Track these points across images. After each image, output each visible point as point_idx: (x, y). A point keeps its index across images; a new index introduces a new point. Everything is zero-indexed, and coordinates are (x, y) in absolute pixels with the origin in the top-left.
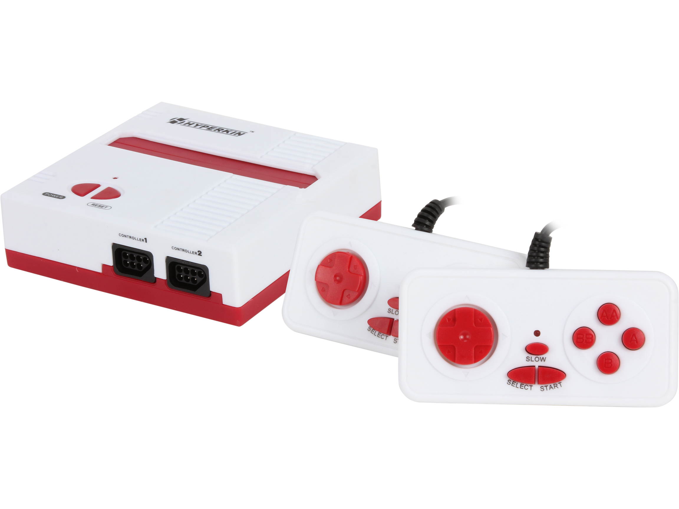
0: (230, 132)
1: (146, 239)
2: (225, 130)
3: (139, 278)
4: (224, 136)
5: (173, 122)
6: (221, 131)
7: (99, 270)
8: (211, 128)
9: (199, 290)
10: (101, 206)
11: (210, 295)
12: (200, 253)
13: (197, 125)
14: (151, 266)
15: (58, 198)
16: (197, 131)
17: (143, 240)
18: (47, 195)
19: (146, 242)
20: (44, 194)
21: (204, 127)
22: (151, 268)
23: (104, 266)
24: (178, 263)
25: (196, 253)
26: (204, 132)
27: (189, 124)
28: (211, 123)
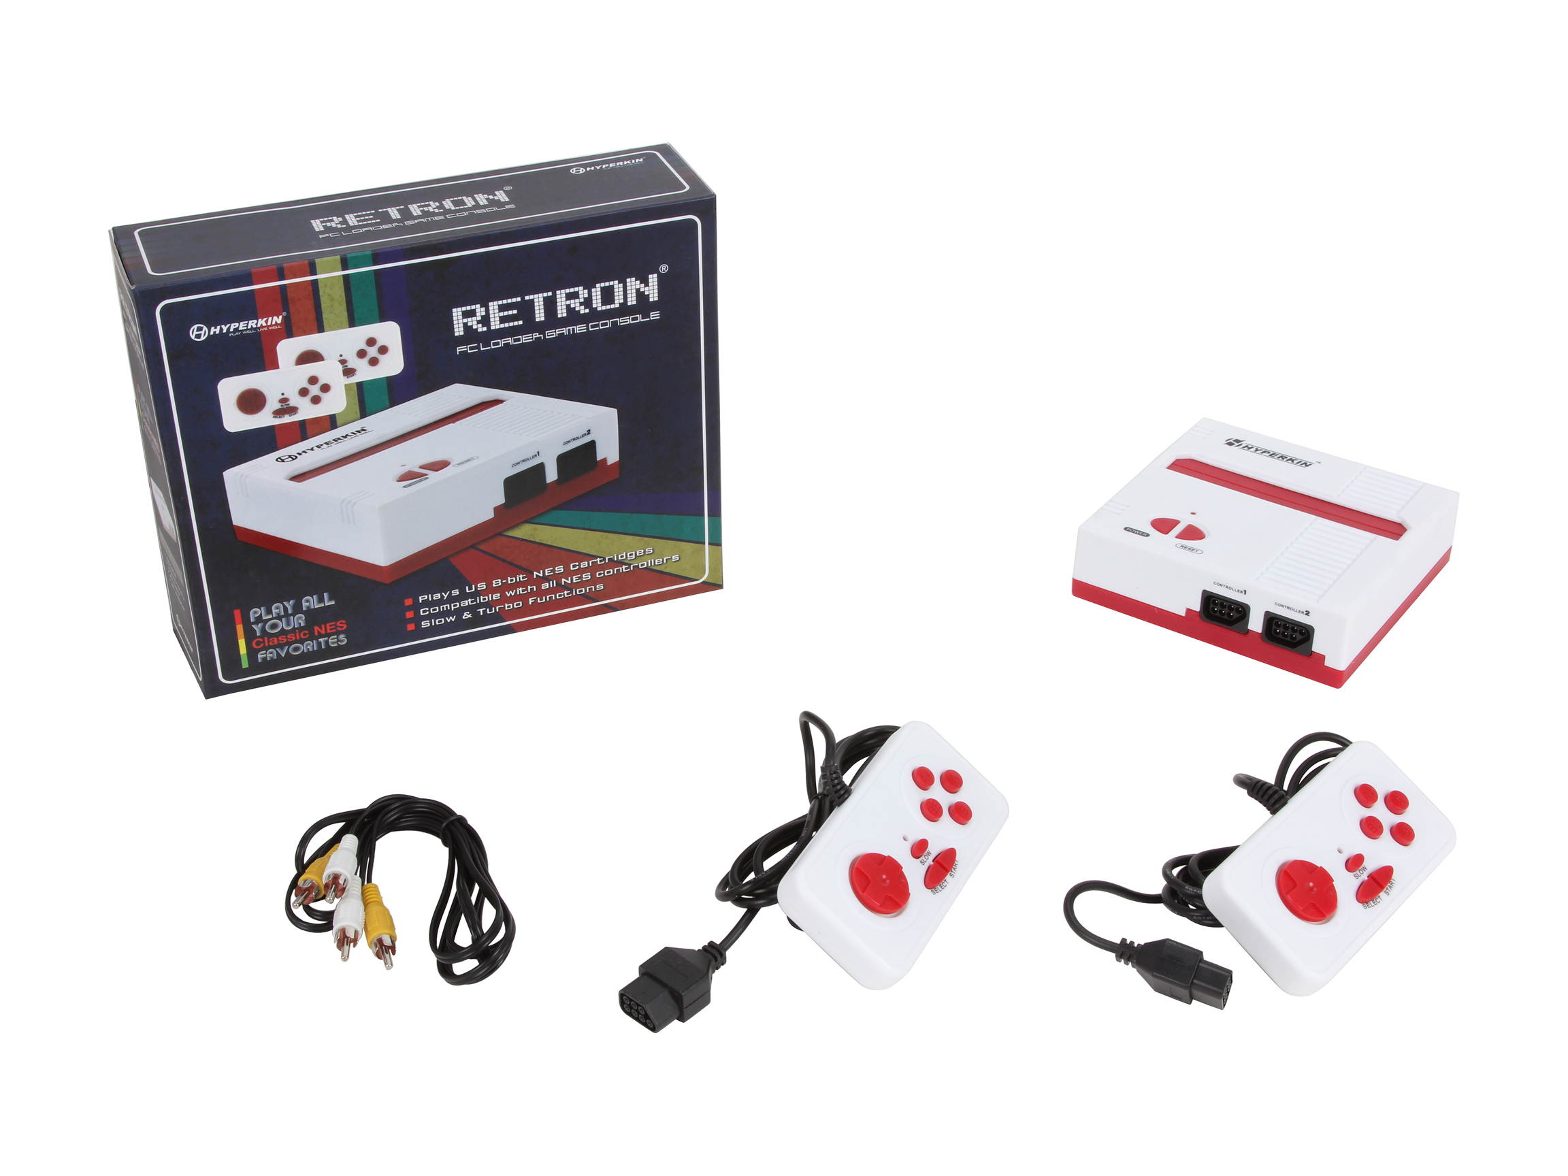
0: (1295, 462)
1: (1245, 591)
2: (1289, 458)
3: (1228, 627)
4: (1289, 465)
5: (1230, 444)
6: (1285, 459)
7: (1183, 614)
8: (1273, 454)
9: (1298, 648)
10: (1191, 549)
11: (1311, 655)
12: (1308, 613)
13: (1257, 450)
14: (1245, 617)
15: (1142, 535)
16: (1257, 456)
17: (1241, 592)
18: (1129, 531)
19: (1245, 593)
20: (1125, 529)
21: (1264, 452)
22: (1245, 620)
23: (1189, 611)
24: (1277, 619)
25: (1303, 612)
26: (1265, 458)
27: (1248, 447)
28: (1273, 449)
